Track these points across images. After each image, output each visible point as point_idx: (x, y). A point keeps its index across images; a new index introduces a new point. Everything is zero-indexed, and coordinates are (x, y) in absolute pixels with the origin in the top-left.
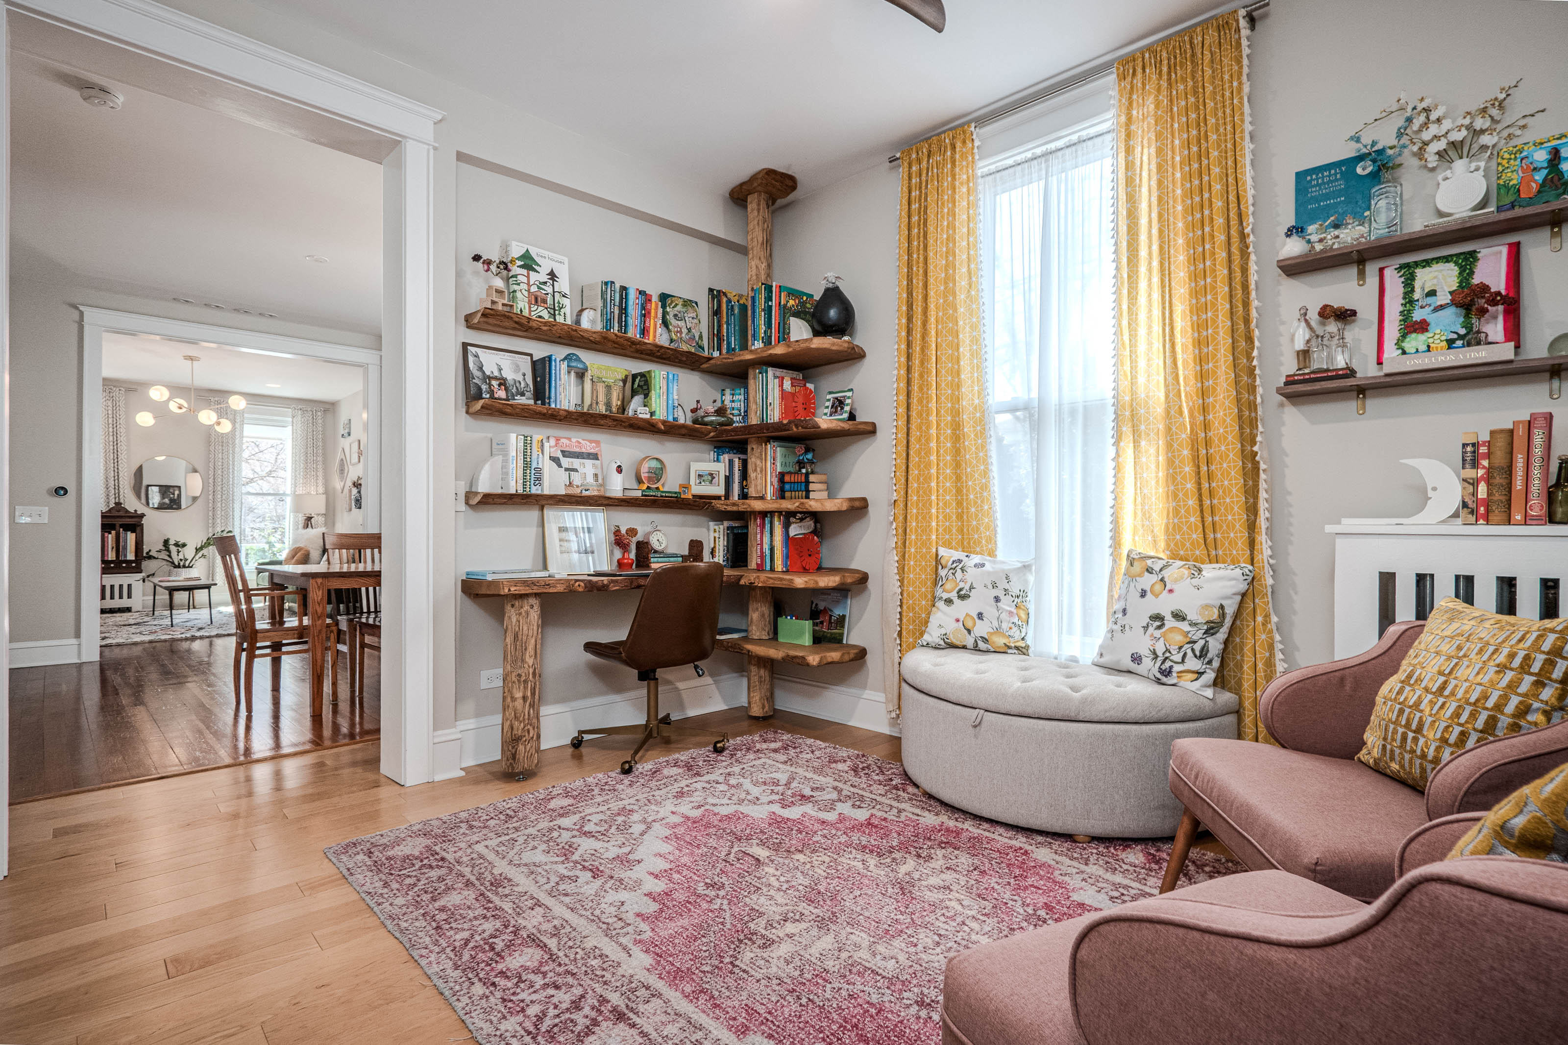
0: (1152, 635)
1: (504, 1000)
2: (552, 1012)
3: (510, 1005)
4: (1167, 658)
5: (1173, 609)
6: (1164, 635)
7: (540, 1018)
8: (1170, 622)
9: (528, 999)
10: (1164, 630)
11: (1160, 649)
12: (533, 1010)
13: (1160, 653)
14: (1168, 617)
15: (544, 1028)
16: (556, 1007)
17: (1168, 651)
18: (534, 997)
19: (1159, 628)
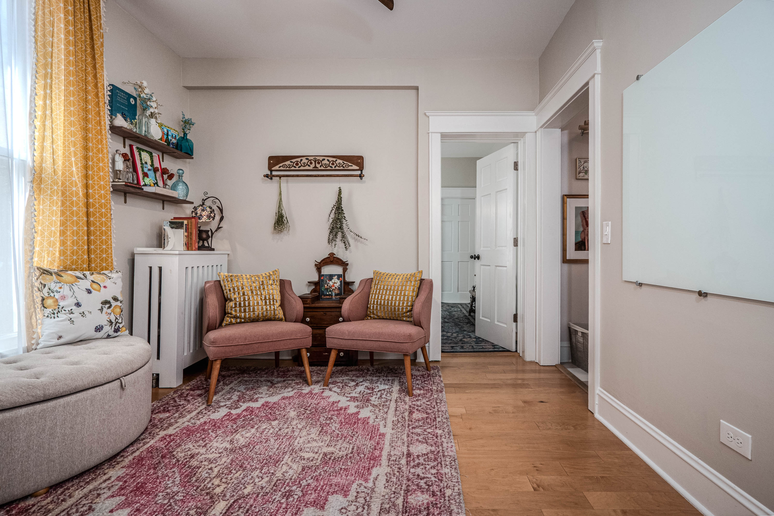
0: (106, 313)
1: (441, 481)
2: (428, 467)
3: (440, 478)
4: (117, 322)
5: (112, 296)
6: (113, 311)
7: (433, 467)
8: (114, 303)
9: (432, 476)
10: (112, 308)
11: (113, 318)
12: (434, 471)
13: (113, 321)
14: (112, 301)
15: (436, 463)
16: (426, 468)
17: (116, 318)
18: (429, 476)
19: (109, 307)
